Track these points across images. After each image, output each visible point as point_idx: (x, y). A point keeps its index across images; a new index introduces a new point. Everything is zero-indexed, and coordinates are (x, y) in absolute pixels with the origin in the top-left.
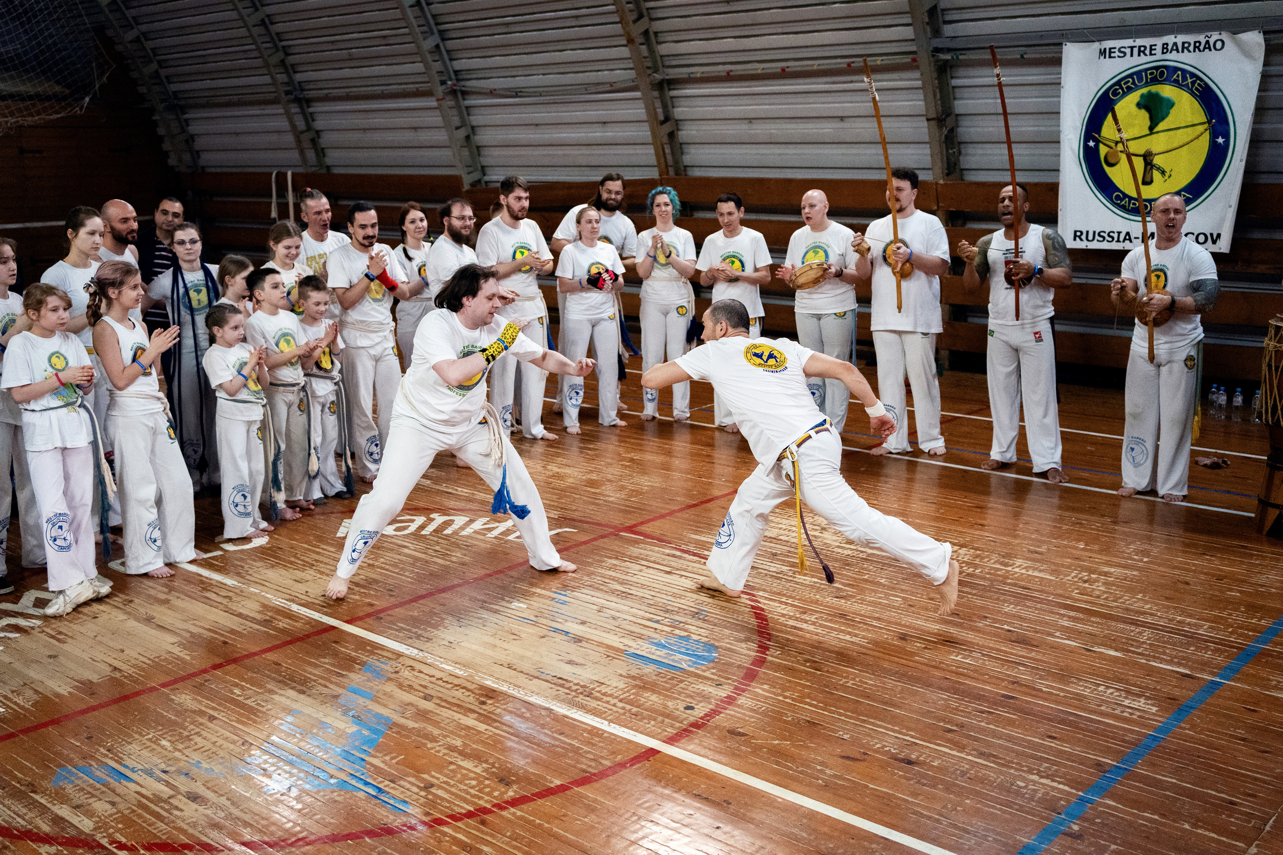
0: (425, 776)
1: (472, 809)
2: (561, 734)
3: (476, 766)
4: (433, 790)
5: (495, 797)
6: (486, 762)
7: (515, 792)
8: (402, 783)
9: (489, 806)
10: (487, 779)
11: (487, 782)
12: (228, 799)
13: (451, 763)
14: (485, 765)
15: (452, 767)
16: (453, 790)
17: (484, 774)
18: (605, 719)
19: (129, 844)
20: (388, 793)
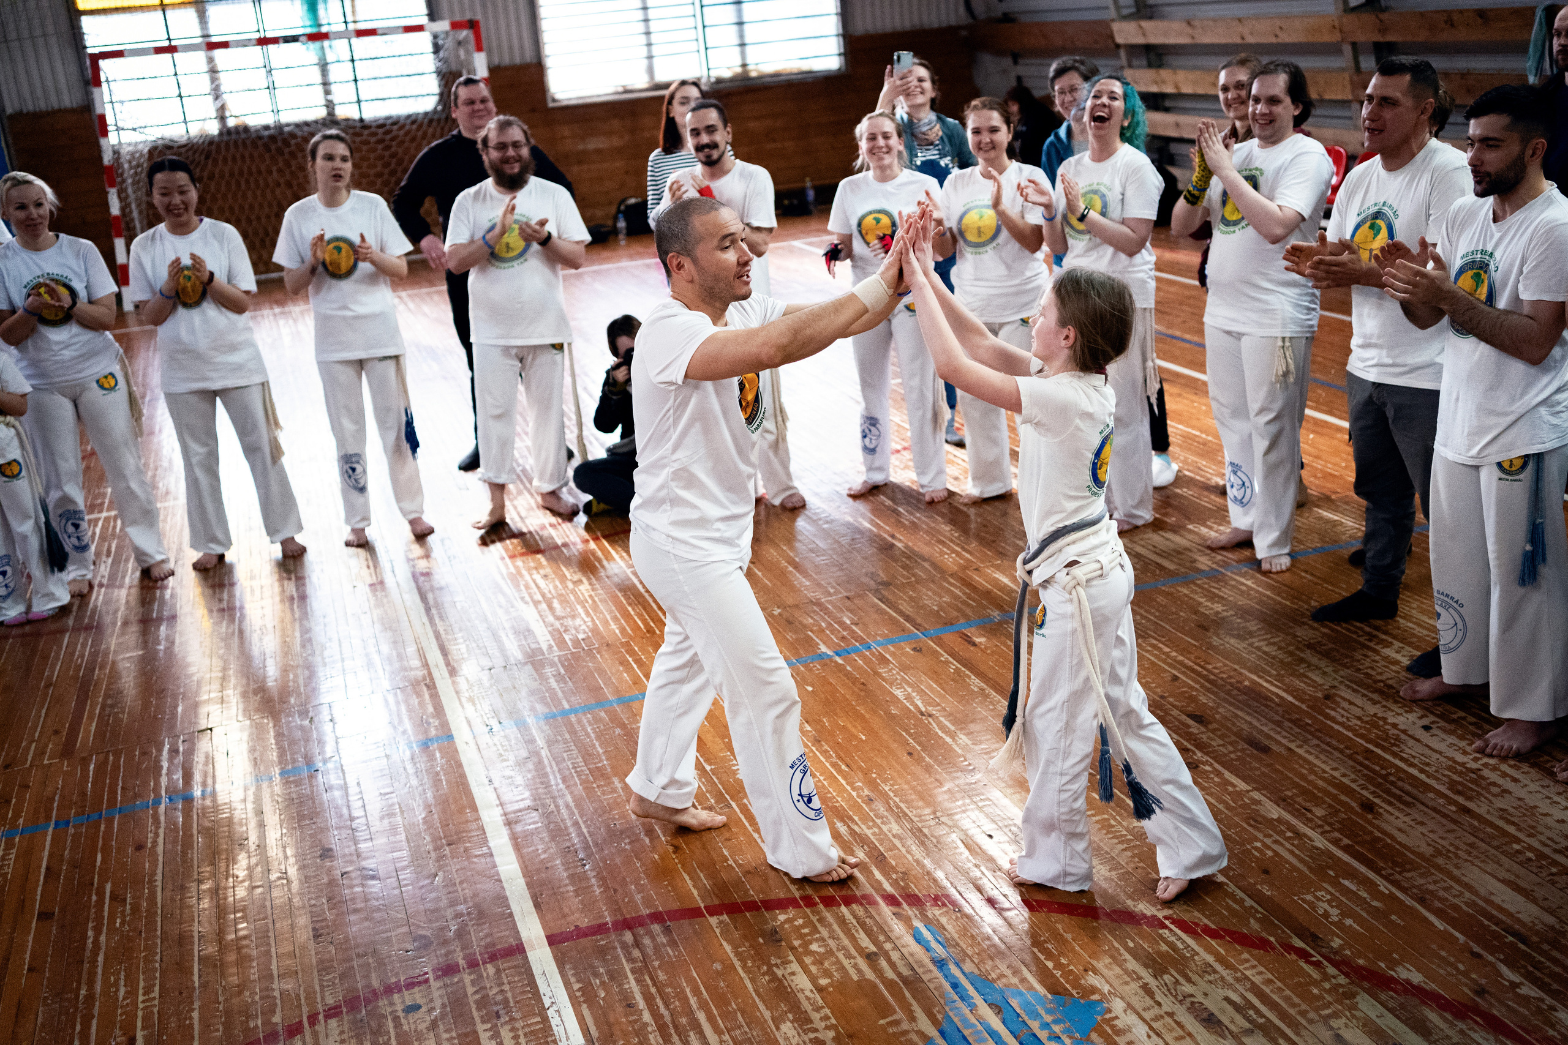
0: (870, 975)
1: (843, 908)
2: (630, 1006)
3: (793, 974)
4: (873, 949)
5: (807, 916)
6: (775, 978)
7: (775, 919)
8: (906, 972)
9: (821, 906)
10: (793, 949)
11: (796, 943)
12: (1159, 1004)
13: (820, 990)
14: (779, 973)
15: (824, 982)
16: (846, 942)
17: (791, 958)
18: (545, 1020)
19: (1294, 957)
20: (933, 961)
